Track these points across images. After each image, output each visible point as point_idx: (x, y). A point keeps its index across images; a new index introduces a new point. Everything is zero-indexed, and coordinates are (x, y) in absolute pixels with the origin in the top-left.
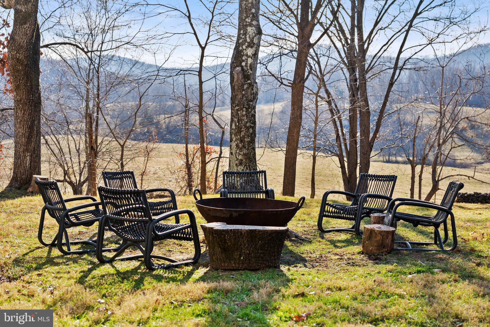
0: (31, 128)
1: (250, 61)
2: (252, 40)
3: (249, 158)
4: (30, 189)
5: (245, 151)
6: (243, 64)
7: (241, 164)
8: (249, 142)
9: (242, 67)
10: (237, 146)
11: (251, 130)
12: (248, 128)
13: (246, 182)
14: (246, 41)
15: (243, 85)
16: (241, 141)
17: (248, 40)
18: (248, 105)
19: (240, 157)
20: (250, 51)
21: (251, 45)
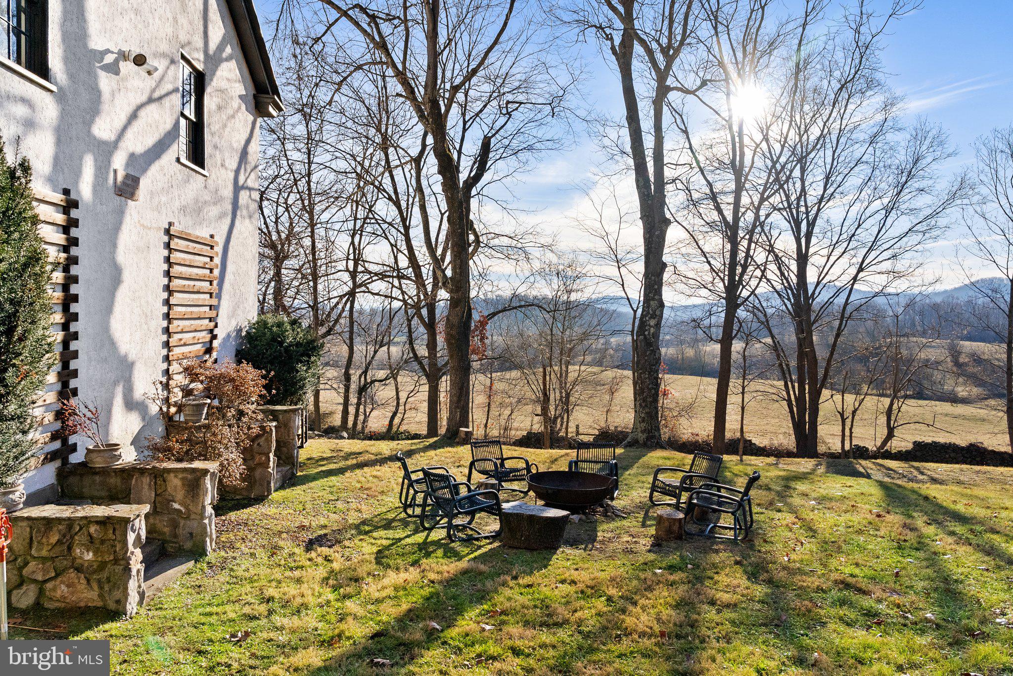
0: (461, 389)
1: (652, 330)
2: (654, 312)
3: (651, 416)
4: (457, 440)
5: (648, 410)
6: (646, 333)
7: (643, 421)
8: (651, 402)
9: (645, 335)
10: (640, 405)
11: (653, 391)
12: (650, 390)
13: (647, 439)
14: (648, 313)
15: (646, 352)
16: (644, 401)
17: (651, 312)
18: (651, 369)
19: (643, 415)
20: (652, 322)
21: (653, 316)
